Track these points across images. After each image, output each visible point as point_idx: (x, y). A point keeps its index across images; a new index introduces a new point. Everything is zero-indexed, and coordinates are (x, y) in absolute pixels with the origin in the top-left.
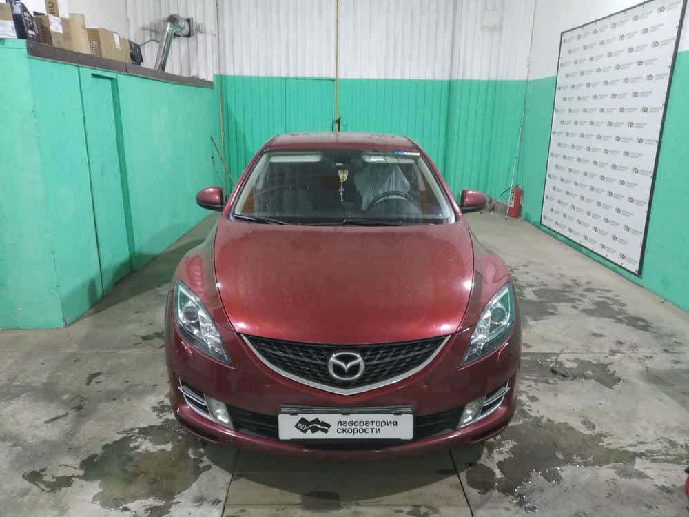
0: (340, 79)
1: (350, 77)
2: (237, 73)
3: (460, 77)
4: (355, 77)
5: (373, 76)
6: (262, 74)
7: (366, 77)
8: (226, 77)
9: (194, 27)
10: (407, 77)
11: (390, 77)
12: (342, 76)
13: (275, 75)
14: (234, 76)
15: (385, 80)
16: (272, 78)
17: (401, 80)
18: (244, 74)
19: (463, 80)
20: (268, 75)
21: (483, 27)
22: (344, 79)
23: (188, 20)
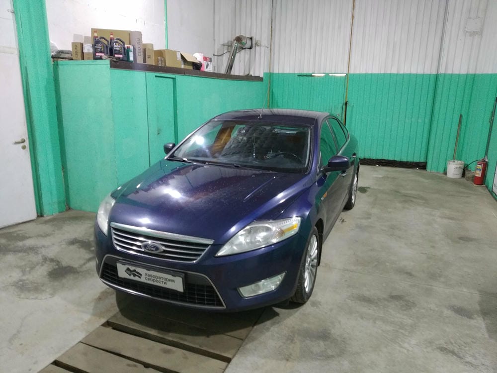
0: (351, 75)
3: (443, 72)
4: (361, 72)
5: (375, 71)
9: (254, 43)
11: (389, 72)
12: (352, 72)
14: (279, 73)
18: (285, 72)
20: (301, 73)
21: (466, 33)
23: (251, 38)
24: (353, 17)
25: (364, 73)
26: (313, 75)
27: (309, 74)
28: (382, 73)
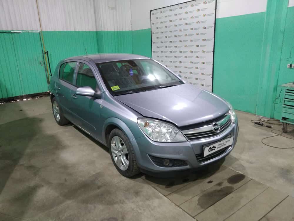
0: (43, 31)
1: (49, 30)
3: (103, 30)
4: (51, 30)
7: (57, 30)
10: (77, 30)
12: (44, 30)
16: (3, 31)
17: (75, 32)
21: (109, 7)
22: (46, 32)
25: (53, 30)
26: (12, 32)
27: (8, 31)
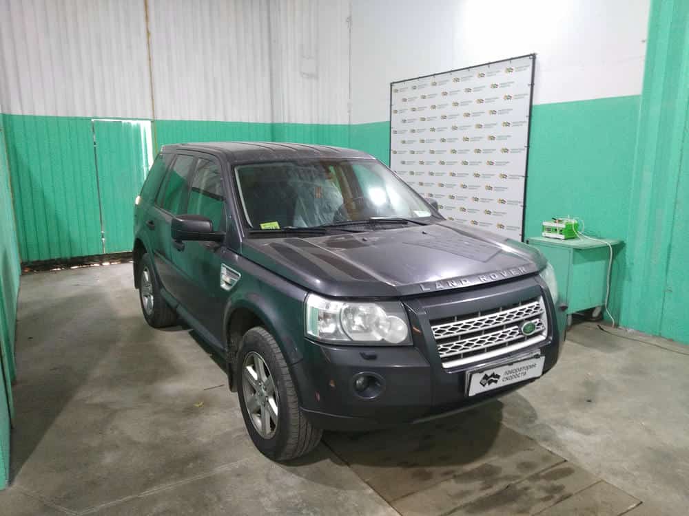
2: (27, 113)
3: (286, 121)
4: (174, 119)
5: (194, 117)
6: (61, 114)
8: (11, 116)
11: (213, 119)
12: (159, 117)
13: (79, 114)
14: (23, 116)
15: (207, 122)
16: (76, 118)
18: (37, 114)
19: (289, 124)
20: (70, 115)
21: (302, 74)
24: (148, 33)
27: (86, 118)
28: (203, 120)
